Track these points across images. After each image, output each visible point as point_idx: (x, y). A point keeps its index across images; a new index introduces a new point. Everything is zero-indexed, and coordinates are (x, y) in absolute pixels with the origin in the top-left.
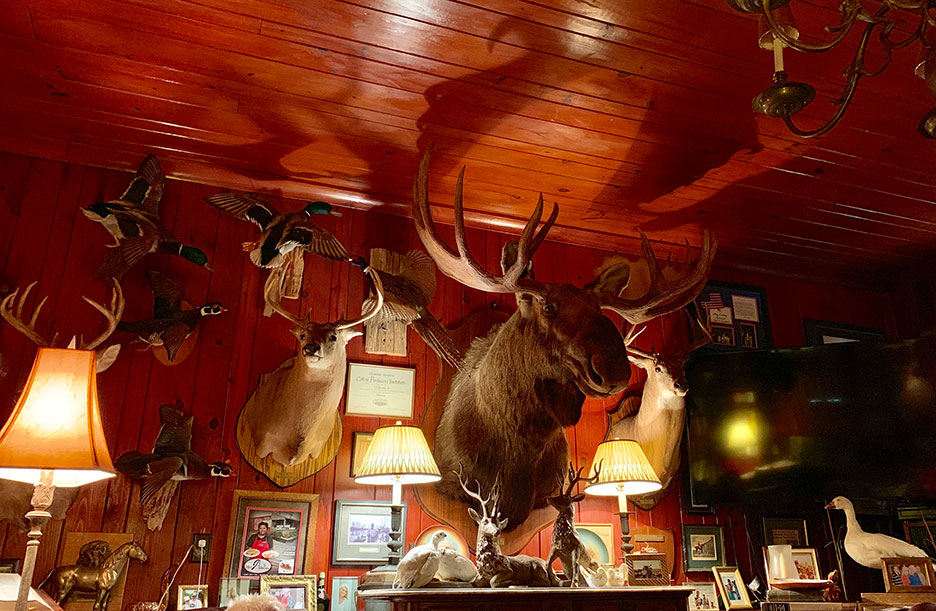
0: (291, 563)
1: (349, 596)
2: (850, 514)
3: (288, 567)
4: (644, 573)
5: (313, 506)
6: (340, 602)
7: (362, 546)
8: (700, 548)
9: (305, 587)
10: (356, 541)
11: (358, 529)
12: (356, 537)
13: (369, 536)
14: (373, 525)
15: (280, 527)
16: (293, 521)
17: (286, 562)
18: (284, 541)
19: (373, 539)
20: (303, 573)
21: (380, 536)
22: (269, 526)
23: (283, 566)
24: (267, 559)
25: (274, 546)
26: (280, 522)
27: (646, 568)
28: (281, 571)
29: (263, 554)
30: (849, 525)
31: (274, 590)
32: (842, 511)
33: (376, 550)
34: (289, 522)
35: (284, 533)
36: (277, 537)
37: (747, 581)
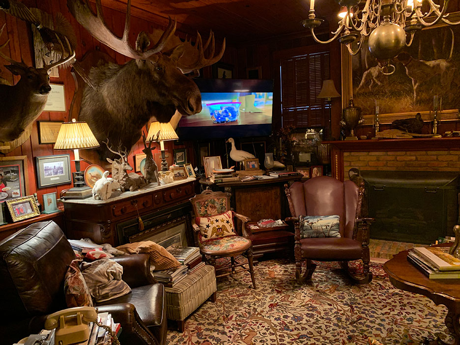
0: (18, 191)
1: (52, 202)
2: (233, 144)
3: (17, 194)
4: (178, 175)
5: (25, 162)
6: (49, 205)
7: (52, 177)
8: (179, 157)
9: (30, 202)
10: (48, 175)
11: (48, 170)
12: (48, 174)
13: (54, 172)
14: (55, 167)
15: (8, 175)
16: (15, 171)
17: (15, 191)
18: (12, 181)
19: (56, 173)
20: (26, 196)
21: (59, 171)
22: (3, 175)
23: (14, 193)
24: (5, 192)
25: (8, 185)
26: (8, 172)
27: (178, 173)
28: (13, 196)
29: (2, 190)
30: (232, 147)
31: (14, 206)
32: (231, 143)
33: (58, 178)
34: (13, 171)
35: (11, 177)
36: (8, 180)
37: (194, 168)
